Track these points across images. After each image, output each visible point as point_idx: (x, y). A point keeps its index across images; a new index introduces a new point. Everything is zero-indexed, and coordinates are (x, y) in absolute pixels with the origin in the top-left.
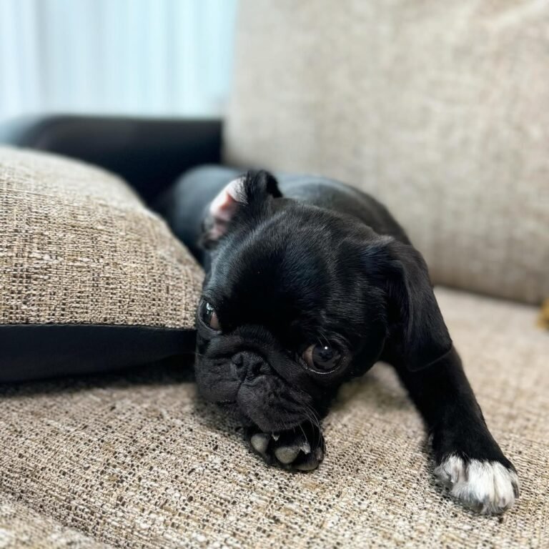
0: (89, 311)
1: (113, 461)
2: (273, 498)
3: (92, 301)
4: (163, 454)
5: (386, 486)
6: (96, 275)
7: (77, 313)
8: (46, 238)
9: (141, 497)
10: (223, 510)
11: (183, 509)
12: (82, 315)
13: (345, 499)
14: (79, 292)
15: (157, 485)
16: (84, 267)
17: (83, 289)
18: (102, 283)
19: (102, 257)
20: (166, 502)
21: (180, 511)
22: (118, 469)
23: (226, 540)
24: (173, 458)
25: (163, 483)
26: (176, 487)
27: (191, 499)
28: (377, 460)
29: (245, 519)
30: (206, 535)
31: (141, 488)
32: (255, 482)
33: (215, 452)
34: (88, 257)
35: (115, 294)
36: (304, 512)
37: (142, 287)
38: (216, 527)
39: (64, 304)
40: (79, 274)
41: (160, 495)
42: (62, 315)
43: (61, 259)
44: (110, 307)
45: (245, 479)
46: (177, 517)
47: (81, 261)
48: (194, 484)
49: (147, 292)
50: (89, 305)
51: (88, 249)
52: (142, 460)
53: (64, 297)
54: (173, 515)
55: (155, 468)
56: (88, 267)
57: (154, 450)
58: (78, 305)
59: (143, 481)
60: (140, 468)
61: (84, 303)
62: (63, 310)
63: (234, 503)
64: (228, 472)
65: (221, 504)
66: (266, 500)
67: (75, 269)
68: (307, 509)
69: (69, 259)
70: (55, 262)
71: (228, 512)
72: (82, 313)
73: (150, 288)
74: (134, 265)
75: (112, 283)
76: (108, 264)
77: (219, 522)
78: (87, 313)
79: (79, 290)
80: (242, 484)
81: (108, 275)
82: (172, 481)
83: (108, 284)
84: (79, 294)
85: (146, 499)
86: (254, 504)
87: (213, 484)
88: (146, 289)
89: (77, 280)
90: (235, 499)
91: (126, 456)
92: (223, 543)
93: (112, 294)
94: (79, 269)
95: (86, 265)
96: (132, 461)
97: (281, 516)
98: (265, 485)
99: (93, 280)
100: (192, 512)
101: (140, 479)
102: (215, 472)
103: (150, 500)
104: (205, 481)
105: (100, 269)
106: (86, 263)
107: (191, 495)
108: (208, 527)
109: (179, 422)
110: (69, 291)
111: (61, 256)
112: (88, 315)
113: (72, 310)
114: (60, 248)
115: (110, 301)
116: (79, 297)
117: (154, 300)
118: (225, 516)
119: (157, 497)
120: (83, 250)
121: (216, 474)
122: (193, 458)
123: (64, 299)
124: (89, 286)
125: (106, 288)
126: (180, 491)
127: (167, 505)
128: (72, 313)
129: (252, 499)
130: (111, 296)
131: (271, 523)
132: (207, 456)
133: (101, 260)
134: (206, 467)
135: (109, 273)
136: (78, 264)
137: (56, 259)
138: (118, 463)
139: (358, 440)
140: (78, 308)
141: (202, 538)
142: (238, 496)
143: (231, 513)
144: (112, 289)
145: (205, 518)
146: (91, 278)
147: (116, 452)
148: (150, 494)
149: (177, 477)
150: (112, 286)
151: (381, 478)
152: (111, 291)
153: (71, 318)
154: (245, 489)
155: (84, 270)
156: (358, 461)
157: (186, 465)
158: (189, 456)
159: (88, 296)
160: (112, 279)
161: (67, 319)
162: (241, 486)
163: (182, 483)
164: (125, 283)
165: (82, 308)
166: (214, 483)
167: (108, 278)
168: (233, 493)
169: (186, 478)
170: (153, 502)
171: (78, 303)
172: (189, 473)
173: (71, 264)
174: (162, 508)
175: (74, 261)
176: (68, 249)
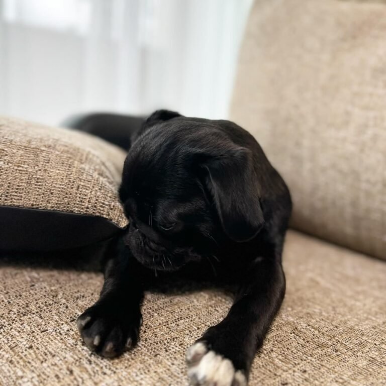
0: (23, 199)
1: (6, 315)
2: (80, 359)
3: (25, 192)
4: (36, 317)
5: (169, 370)
6: (31, 176)
7: (15, 199)
8: (5, 152)
9: (4, 340)
10: (44, 359)
11: (22, 352)
12: (18, 201)
13: (129, 371)
14: (18, 186)
15: (18, 334)
16: (24, 171)
17: (21, 184)
18: (33, 181)
19: (38, 166)
20: (16, 346)
21: (20, 353)
22: (4, 320)
23: (33, 378)
24: (41, 321)
25: (22, 334)
26: (28, 338)
27: (31, 347)
28: (179, 351)
29: (52, 367)
30: (24, 372)
31: (9, 334)
32: (78, 346)
33: (70, 323)
34: (28, 165)
35: (41, 189)
36: (94, 372)
37: (60, 185)
38: (32, 368)
39: (7, 193)
40: (20, 175)
41: (16, 341)
42: (6, 200)
43: (10, 165)
44: (36, 197)
45: (73, 343)
46: (16, 357)
47: (23, 167)
48: (39, 339)
49: (63, 188)
50: (23, 195)
51: (30, 160)
52: (22, 318)
53: (8, 188)
54: (15, 355)
55: (24, 325)
56: (27, 171)
57: (34, 314)
58: (16, 194)
59: (12, 330)
60: (17, 323)
61: (20, 193)
62: (7, 196)
63: (54, 356)
64: (66, 336)
65: (46, 354)
66: (75, 359)
67: (18, 171)
68: (97, 371)
69: (15, 166)
70: (7, 166)
71: (46, 360)
72: (18, 199)
73: (66, 186)
74: (58, 171)
75: (40, 182)
76: (40, 170)
77: (36, 366)
78: (21, 200)
79: (18, 184)
80: (69, 345)
81: (38, 177)
82: (28, 334)
83: (37, 182)
84: (17, 187)
85: (6, 342)
86: (66, 359)
87: (50, 342)
88: (63, 187)
89: (18, 178)
90: (56, 354)
91: (15, 314)
92: (30, 380)
93: (39, 188)
94: (21, 172)
95: (25, 170)
96: (16, 317)
97: (76, 371)
98: (83, 350)
99: (28, 179)
100: (25, 355)
101: (11, 329)
102: (59, 334)
103: (8, 343)
104: (47, 339)
105: (34, 173)
106: (26, 168)
107: (33, 345)
108: (28, 368)
109: (64, 301)
110: (12, 185)
111: (11, 163)
112: (22, 201)
113: (12, 197)
114: (12, 158)
115: (37, 193)
116: (17, 189)
117: (67, 194)
118: (42, 362)
119: (13, 342)
120: (26, 160)
121: (58, 336)
122: (53, 324)
123: (8, 190)
124: (25, 183)
125: (36, 185)
126: (28, 341)
127: (15, 348)
128: (12, 198)
129: (67, 356)
130: (38, 190)
131: (67, 374)
132: (63, 324)
133: (36, 167)
134: (56, 331)
135: (40, 175)
136: (21, 168)
137: (8, 164)
138: (7, 317)
139: (177, 336)
140: (16, 196)
141: (20, 373)
142: (60, 352)
143: (47, 362)
144: (39, 185)
145: (30, 361)
146: (27, 178)
147: (11, 311)
148: (10, 339)
149: (34, 332)
150: (39, 184)
151: (169, 363)
152: (39, 187)
153: (11, 202)
154: (68, 349)
155: (24, 172)
156: (164, 350)
157: (44, 327)
158: (51, 322)
159: (23, 189)
160: (41, 179)
161: (8, 203)
162: (67, 347)
163: (33, 336)
164: (49, 182)
165: (18, 196)
166: (52, 341)
167: (38, 179)
168: (58, 350)
169: (38, 334)
170: (9, 344)
171: (16, 192)
172: (42, 332)
173: (16, 168)
174: (11, 349)
175: (18, 166)
176: (17, 159)
